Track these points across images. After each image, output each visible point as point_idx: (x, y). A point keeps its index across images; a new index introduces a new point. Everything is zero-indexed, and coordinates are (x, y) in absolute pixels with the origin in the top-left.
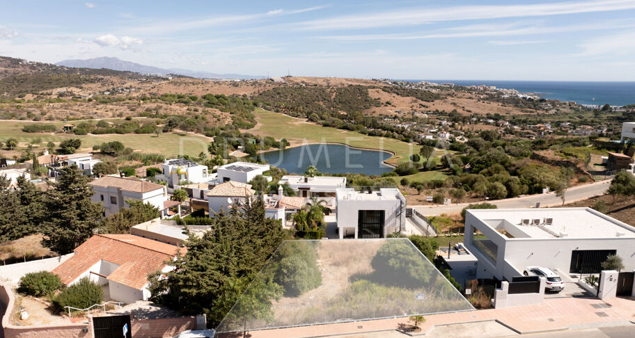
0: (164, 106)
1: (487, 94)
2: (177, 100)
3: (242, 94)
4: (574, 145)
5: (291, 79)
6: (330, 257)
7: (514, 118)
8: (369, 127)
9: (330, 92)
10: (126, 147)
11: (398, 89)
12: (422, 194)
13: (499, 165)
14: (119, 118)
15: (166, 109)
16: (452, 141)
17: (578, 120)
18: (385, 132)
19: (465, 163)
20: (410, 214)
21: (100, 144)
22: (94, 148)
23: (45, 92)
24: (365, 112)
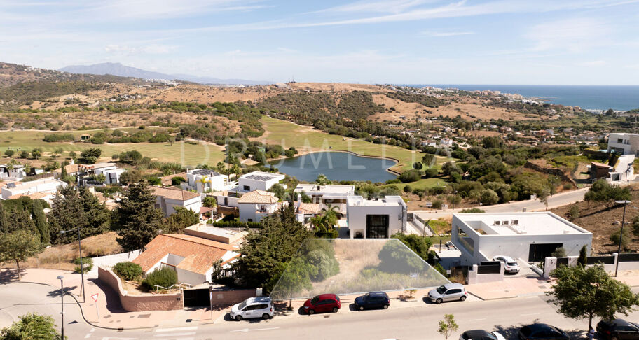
0: (175, 115)
1: (491, 99)
2: (187, 108)
3: (247, 100)
4: (566, 154)
5: (296, 85)
6: (344, 253)
7: (517, 123)
8: (374, 134)
9: (335, 98)
10: (143, 156)
11: (402, 95)
12: (423, 200)
13: (495, 173)
14: (132, 127)
15: (177, 118)
16: (455, 148)
17: (581, 125)
18: (389, 140)
19: (465, 171)
20: (410, 218)
21: (119, 154)
22: (114, 157)
23: (52, 99)
24: (369, 118)
